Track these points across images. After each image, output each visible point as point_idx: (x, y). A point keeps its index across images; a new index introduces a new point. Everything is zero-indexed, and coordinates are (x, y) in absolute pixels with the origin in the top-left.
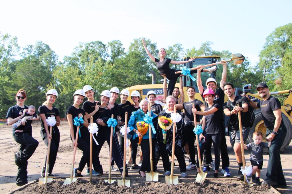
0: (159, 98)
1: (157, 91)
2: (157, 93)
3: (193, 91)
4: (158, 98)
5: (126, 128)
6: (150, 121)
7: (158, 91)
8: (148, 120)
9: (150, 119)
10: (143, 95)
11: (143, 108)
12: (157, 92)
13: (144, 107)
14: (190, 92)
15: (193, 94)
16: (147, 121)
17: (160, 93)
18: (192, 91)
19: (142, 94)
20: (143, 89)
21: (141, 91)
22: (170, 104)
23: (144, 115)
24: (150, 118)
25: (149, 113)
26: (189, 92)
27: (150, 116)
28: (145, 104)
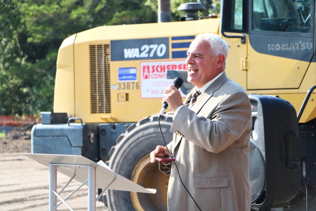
0: (156, 72)
1: (151, 46)
2: (152, 55)
4: (153, 71)
7: (154, 47)
10: (113, 59)
12: (151, 50)
17: (160, 54)
19: (109, 57)
20: (112, 42)
21: (106, 46)
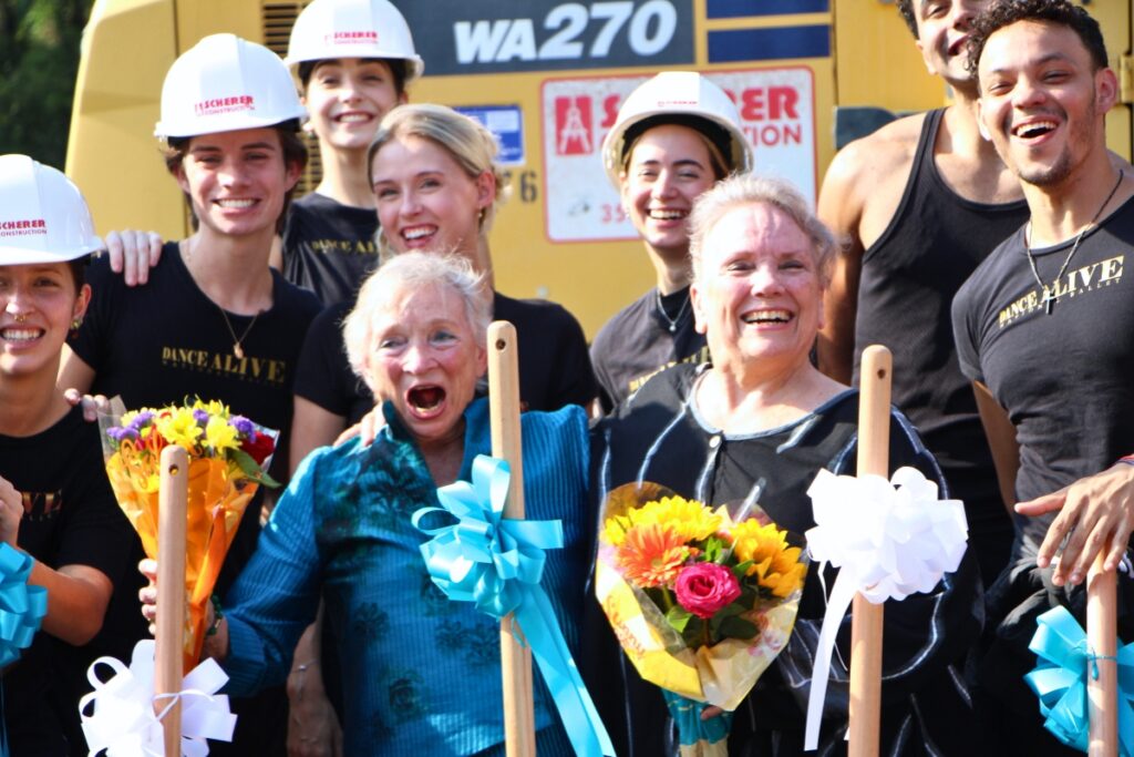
1: (600, 9)
2: (601, 47)
3: (1062, 77)
5: (173, 684)
6: (512, 587)
7: (615, 11)
8: (489, 570)
9: (513, 557)
11: (397, 375)
13: (412, 360)
14: (1022, 91)
15: (1061, 112)
16: (468, 585)
17: (640, 44)
18: (1043, 72)
22: (744, 296)
23: (434, 501)
24: (523, 547)
25: (506, 466)
26: (1007, 84)
27: (519, 507)
28: (427, 318)
